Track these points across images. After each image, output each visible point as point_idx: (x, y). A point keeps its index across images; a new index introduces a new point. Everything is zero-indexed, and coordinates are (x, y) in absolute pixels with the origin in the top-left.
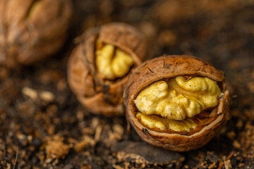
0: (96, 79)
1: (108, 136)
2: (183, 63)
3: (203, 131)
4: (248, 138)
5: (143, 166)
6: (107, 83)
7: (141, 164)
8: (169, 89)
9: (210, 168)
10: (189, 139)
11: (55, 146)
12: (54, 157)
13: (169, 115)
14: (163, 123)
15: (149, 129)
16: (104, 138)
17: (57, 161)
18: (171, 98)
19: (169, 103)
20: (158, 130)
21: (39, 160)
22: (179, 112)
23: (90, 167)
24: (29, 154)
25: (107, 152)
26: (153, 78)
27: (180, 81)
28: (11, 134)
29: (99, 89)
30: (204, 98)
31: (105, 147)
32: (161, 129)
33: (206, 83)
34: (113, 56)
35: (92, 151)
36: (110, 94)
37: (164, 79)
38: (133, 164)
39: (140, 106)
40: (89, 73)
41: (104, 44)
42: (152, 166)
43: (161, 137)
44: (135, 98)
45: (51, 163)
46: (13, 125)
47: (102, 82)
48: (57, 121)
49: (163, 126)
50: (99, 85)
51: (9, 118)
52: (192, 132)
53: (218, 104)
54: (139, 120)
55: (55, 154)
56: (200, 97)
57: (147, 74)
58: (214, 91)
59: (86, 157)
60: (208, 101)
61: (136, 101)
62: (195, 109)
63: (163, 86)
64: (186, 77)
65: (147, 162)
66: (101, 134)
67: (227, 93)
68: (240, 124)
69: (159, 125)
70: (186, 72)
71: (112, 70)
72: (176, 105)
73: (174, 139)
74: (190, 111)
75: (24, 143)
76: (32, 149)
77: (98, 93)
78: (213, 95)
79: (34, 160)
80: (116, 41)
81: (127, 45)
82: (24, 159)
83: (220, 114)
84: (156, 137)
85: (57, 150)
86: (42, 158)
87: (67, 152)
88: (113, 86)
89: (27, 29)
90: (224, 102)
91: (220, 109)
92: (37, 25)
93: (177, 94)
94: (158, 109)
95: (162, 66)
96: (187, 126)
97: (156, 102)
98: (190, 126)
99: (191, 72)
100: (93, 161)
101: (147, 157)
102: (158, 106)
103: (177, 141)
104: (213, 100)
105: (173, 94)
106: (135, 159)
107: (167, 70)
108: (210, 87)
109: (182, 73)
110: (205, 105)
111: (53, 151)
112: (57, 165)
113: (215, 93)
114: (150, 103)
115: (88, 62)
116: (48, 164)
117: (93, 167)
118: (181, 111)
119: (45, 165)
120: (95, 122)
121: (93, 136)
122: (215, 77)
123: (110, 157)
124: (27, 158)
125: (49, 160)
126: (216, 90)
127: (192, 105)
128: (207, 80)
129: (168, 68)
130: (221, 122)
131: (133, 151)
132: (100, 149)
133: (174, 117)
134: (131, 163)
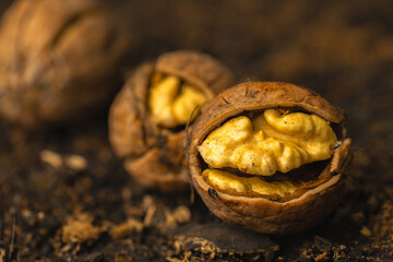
0: (147, 125)
1: (165, 219)
2: (277, 89)
3: (305, 196)
4: (384, 222)
5: (213, 255)
6: (165, 133)
7: (209, 253)
8: (253, 129)
9: (316, 259)
10: (281, 207)
11: (78, 227)
12: (74, 240)
13: (250, 167)
14: (241, 182)
15: (220, 191)
16: (158, 221)
17: (78, 248)
18: (256, 143)
19: (251, 148)
20: (234, 193)
21: (52, 249)
22: (265, 162)
23: (130, 259)
24: (38, 238)
25: (161, 241)
26: (227, 111)
27: (270, 117)
28: (12, 211)
29: (151, 141)
30: (308, 146)
31: (159, 235)
32: (238, 191)
33: (312, 122)
34: (177, 93)
35: (138, 239)
36: (168, 150)
37: (245, 113)
38: (196, 253)
39: (207, 155)
40: (138, 117)
41: (165, 76)
42: (225, 256)
43: (237, 203)
44: (200, 144)
45: (70, 251)
46: (17, 199)
47: (156, 131)
48: (89, 199)
49: (242, 186)
50: (152, 135)
51: (14, 190)
52: (289, 197)
53: (332, 156)
54: (206, 179)
55: (76, 236)
56: (303, 143)
57: (220, 106)
58: (324, 134)
59: (126, 246)
60: (315, 150)
61: (201, 148)
62: (292, 158)
63: (243, 122)
64: (281, 110)
65: (219, 250)
66: (155, 215)
67: (347, 142)
68: (372, 201)
69: (235, 185)
70: (280, 102)
71: (172, 113)
72: (262, 152)
73: (257, 206)
74: (284, 162)
75: (31, 223)
76: (43, 231)
77: (150, 148)
78: (323, 142)
79: (45, 249)
80: (182, 68)
81: (198, 76)
82: (29, 245)
83: (335, 174)
84: (229, 204)
85: (81, 233)
86: (57, 245)
87: (96, 237)
88: (173, 138)
89: (52, 64)
90: (341, 154)
91: (334, 165)
92: (69, 57)
93: (265, 137)
94: (233, 158)
95: (244, 94)
96: (281, 190)
97: (231, 147)
98: (285, 189)
99: (289, 102)
100: (136, 251)
101: (219, 242)
102: (234, 153)
103: (262, 211)
104: (322, 149)
105: (258, 137)
106: (200, 246)
107: (251, 100)
108: (318, 128)
109: (273, 103)
110: (309, 156)
111: (74, 233)
112: (78, 253)
113: (328, 140)
114: (222, 148)
115: (136, 99)
116: (64, 253)
117: (134, 259)
118: (268, 160)
119: (60, 255)
120: (148, 201)
121: (142, 218)
122: (326, 114)
123: (164, 248)
124: (33, 244)
125: (67, 248)
126: (328, 133)
127: (287, 152)
128: (314, 117)
129: (253, 97)
130: (335, 185)
131: (198, 234)
132: (150, 238)
133: (258, 169)
134: (193, 251)
